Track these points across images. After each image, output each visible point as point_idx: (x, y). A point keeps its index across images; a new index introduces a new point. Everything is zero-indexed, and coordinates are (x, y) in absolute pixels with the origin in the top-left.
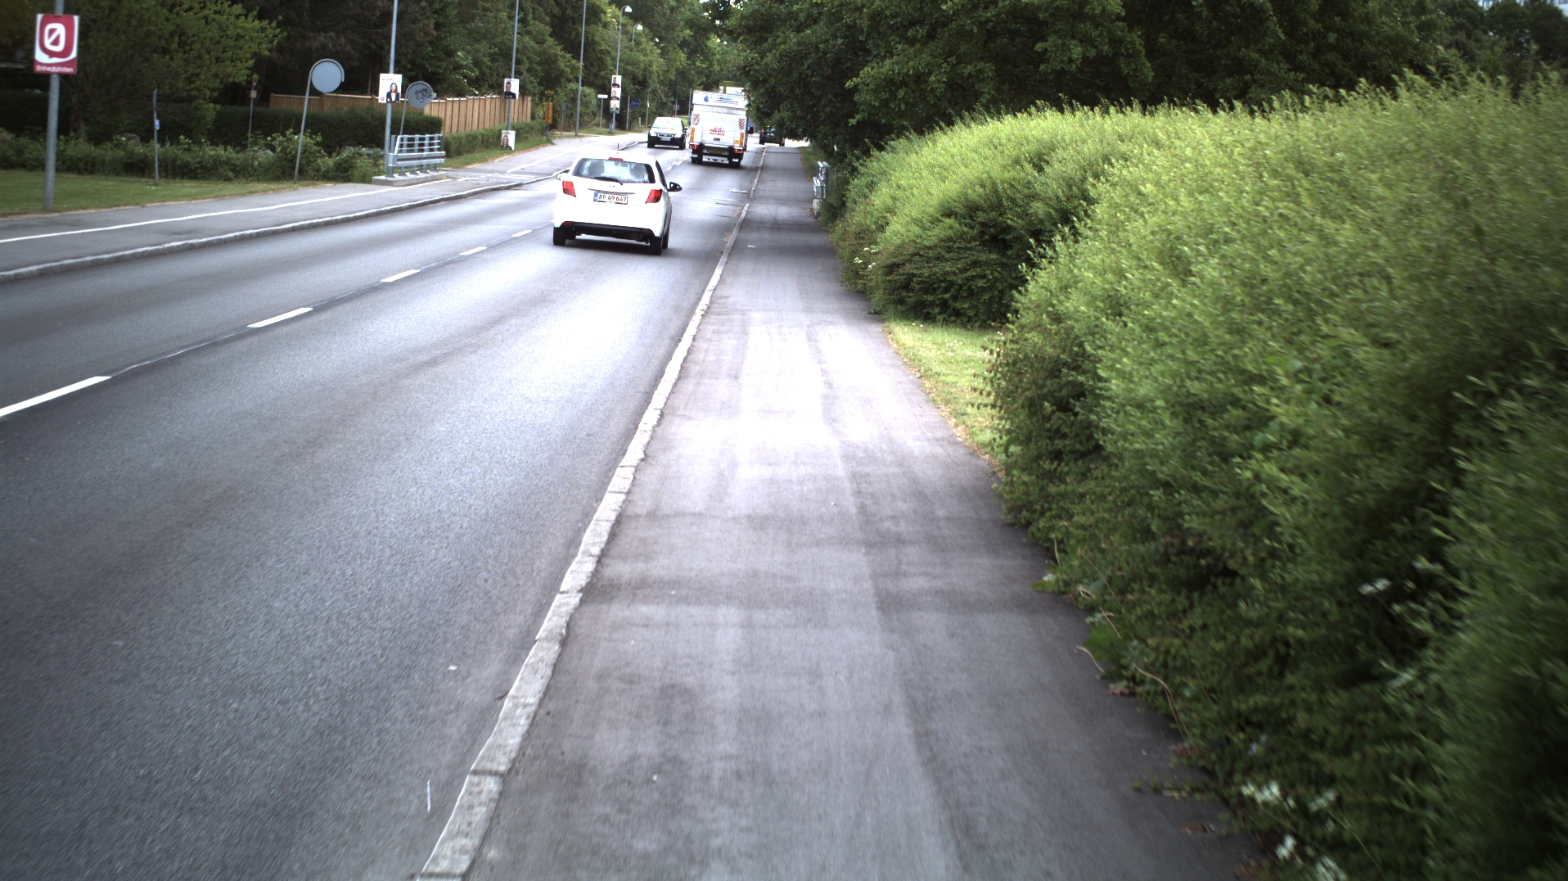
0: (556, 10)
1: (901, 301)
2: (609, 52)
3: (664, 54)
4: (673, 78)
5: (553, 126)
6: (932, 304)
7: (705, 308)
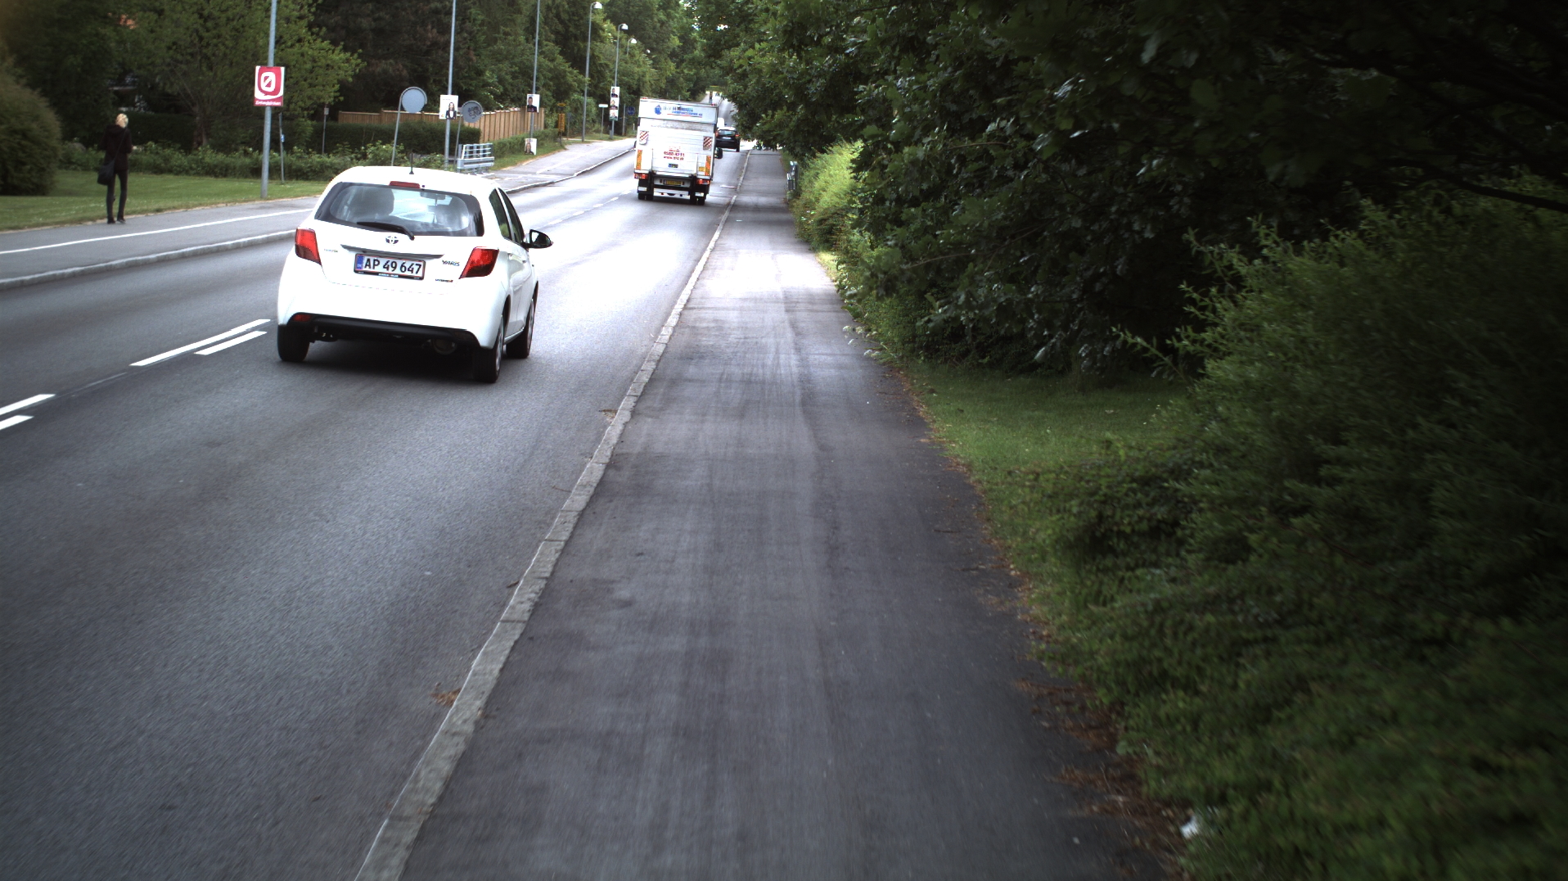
2: (607, 65)
3: (655, 64)
5: (564, 135)
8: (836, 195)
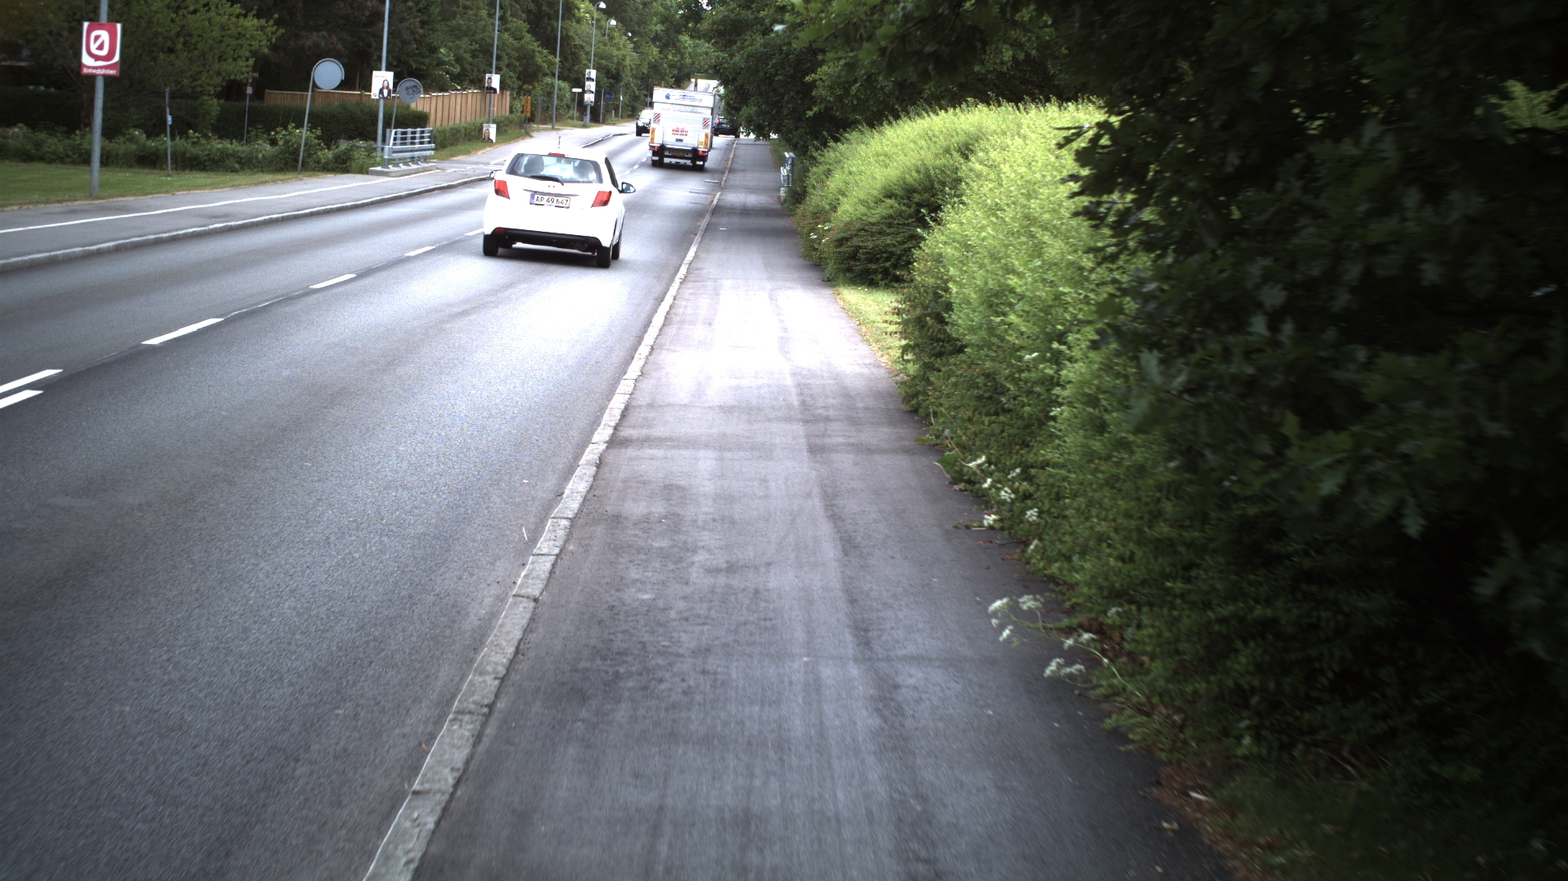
0: (532, 6)
1: (849, 270)
2: (582, 47)
3: (636, 48)
4: (646, 72)
5: (531, 120)
6: (875, 271)
7: (683, 277)
8: (862, 202)
